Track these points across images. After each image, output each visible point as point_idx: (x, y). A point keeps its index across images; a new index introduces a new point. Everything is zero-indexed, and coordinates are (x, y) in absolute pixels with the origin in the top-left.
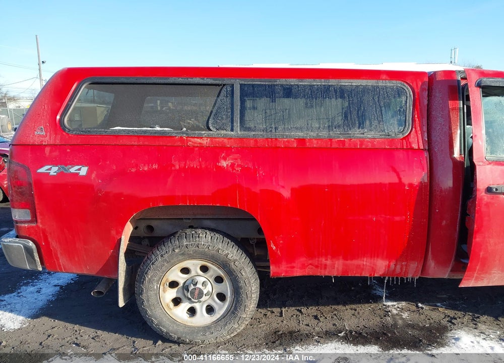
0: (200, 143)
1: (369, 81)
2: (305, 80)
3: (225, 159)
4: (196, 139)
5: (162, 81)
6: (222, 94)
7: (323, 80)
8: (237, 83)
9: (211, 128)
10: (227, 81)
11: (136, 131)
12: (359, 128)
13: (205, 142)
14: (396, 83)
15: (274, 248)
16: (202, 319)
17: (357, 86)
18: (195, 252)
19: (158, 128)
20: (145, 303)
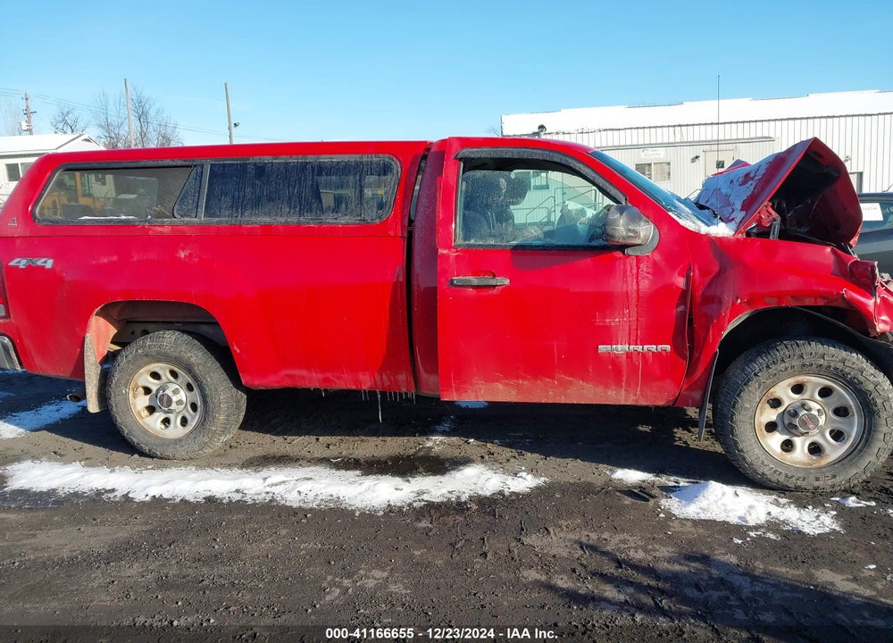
0: (161, 232)
1: (352, 156)
2: (280, 157)
3: (183, 249)
4: (157, 228)
5: (132, 165)
6: (191, 176)
7: (300, 157)
8: (207, 164)
9: (176, 215)
10: (197, 162)
11: (101, 221)
12: (333, 212)
13: (166, 230)
14: (385, 158)
15: (238, 351)
16: (176, 431)
17: (338, 163)
18: (158, 353)
19: (124, 217)
20: (114, 409)
